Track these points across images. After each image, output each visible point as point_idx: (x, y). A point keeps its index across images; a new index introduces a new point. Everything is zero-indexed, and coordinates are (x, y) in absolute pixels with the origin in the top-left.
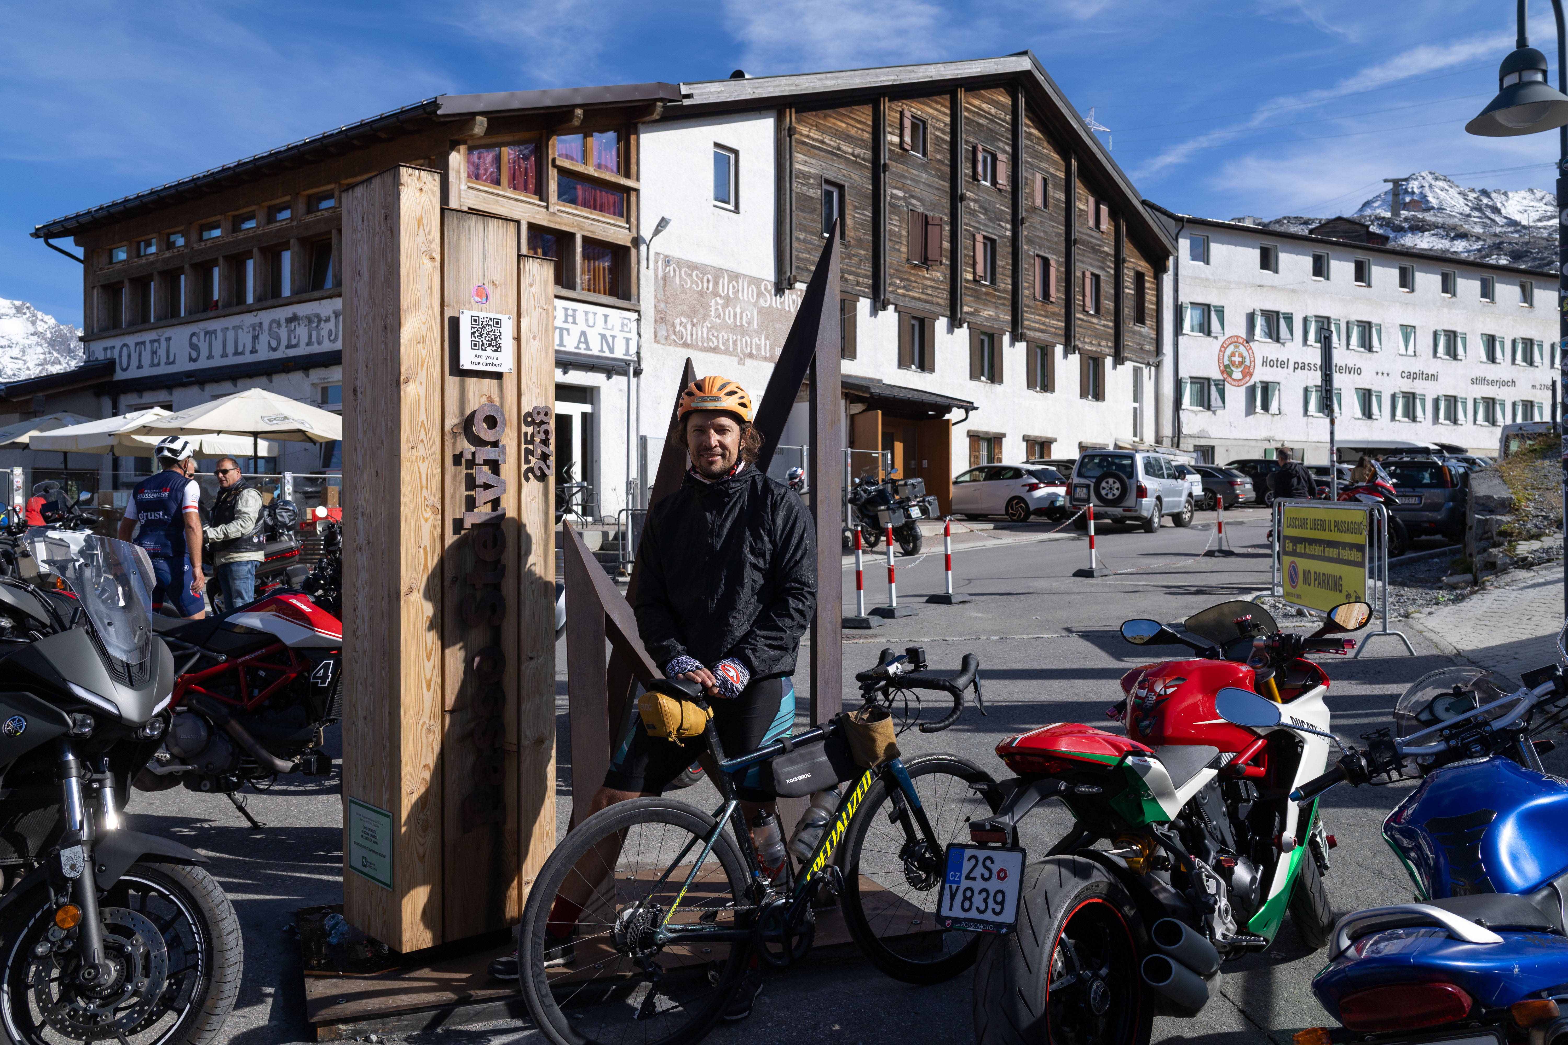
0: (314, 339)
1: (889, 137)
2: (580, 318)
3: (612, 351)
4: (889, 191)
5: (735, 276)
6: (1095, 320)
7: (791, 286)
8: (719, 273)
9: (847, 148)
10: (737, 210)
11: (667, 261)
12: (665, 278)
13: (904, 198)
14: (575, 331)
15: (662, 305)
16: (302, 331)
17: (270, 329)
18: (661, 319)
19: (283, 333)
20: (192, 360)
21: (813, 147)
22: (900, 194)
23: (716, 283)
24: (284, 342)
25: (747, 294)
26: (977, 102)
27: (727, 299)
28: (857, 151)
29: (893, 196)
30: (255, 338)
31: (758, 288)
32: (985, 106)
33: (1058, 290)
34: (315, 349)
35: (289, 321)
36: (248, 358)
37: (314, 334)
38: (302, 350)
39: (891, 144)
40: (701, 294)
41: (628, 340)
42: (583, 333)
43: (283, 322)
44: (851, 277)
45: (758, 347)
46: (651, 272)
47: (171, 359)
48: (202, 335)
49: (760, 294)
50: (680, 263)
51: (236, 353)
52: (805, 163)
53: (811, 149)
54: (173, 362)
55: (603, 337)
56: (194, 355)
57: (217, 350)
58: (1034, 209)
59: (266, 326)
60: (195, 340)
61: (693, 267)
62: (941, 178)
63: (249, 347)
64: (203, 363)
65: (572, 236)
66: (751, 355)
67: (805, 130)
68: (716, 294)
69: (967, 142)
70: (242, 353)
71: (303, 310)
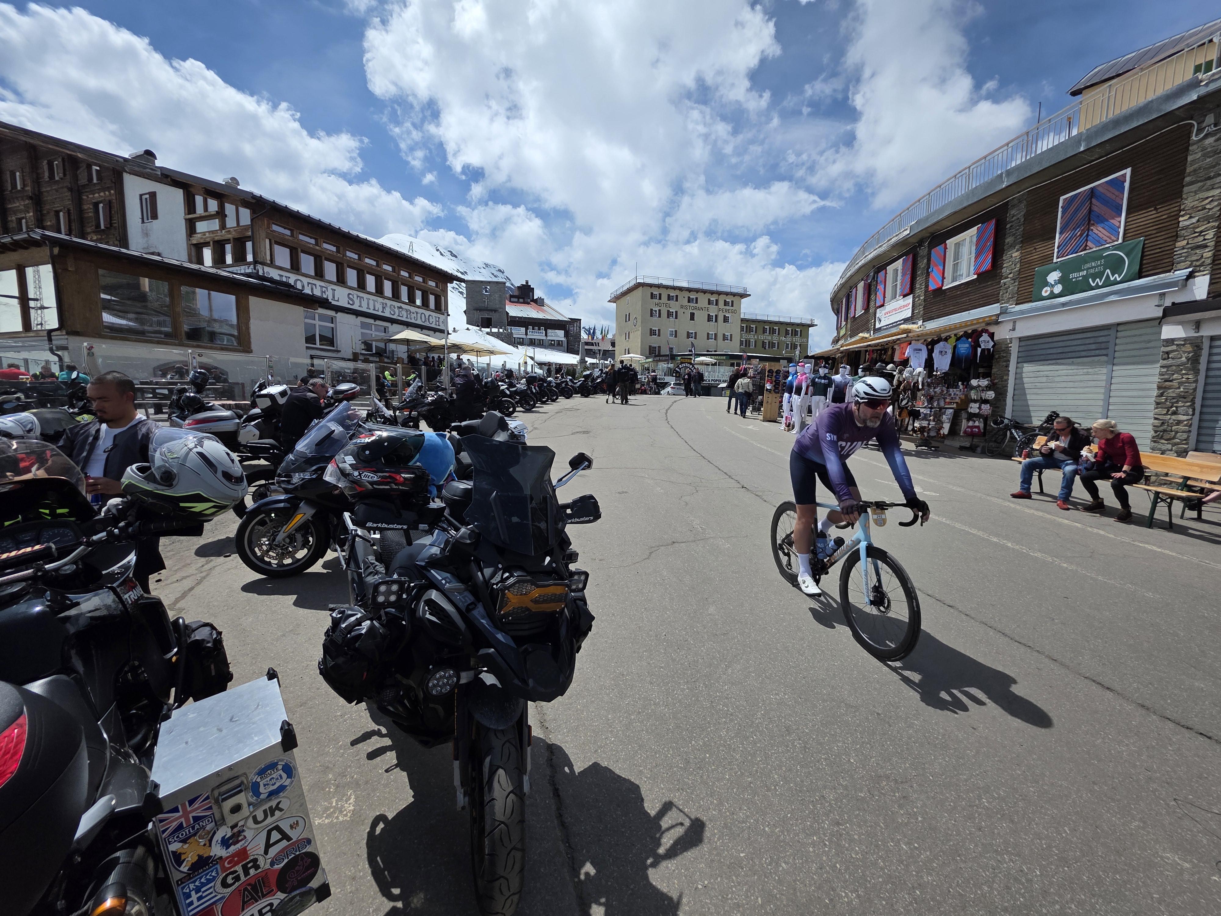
16: (404, 313)
17: (390, 307)
19: (396, 310)
20: (349, 303)
24: (397, 313)
30: (384, 308)
35: (399, 308)
36: (380, 313)
38: (404, 319)
47: (336, 299)
48: (355, 296)
51: (374, 310)
54: (338, 301)
56: (351, 302)
57: (364, 304)
59: (388, 305)
60: (351, 296)
63: (381, 310)
64: (356, 307)
70: (378, 311)
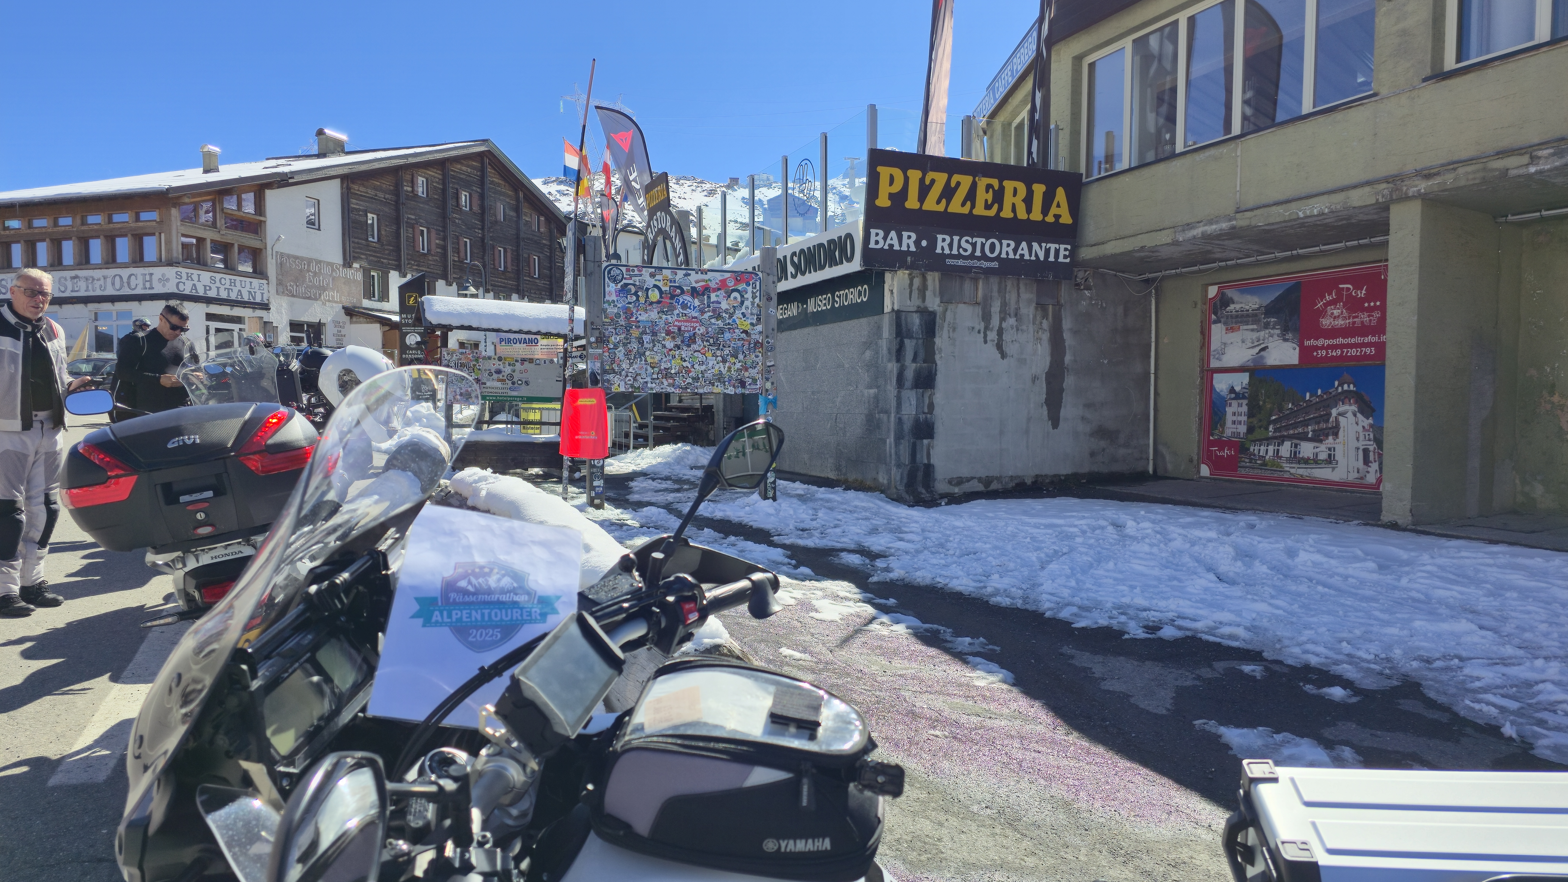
0: (90, 288)
1: (405, 188)
2: (238, 284)
3: (254, 299)
4: (406, 216)
5: (319, 262)
6: (538, 281)
7: (350, 267)
8: (309, 261)
9: (381, 195)
10: (319, 229)
11: (282, 255)
12: (281, 264)
13: (415, 219)
14: (236, 290)
15: (280, 277)
18: (280, 283)
21: (361, 196)
22: (413, 217)
23: (309, 265)
25: (327, 270)
26: (459, 166)
27: (315, 274)
28: (387, 196)
29: (408, 218)
31: (332, 267)
32: (464, 168)
33: (512, 265)
34: (91, 293)
35: (73, 278)
37: (90, 286)
39: (407, 191)
40: (301, 270)
41: (262, 294)
42: (240, 291)
43: (68, 278)
44: (385, 261)
45: (333, 297)
46: (274, 261)
49: (333, 270)
50: (289, 256)
52: (357, 204)
53: (359, 197)
55: (250, 292)
58: (496, 222)
61: (296, 258)
62: (437, 208)
65: (233, 245)
66: (329, 301)
67: (356, 187)
68: (309, 271)
69: (453, 188)
71: (82, 273)
